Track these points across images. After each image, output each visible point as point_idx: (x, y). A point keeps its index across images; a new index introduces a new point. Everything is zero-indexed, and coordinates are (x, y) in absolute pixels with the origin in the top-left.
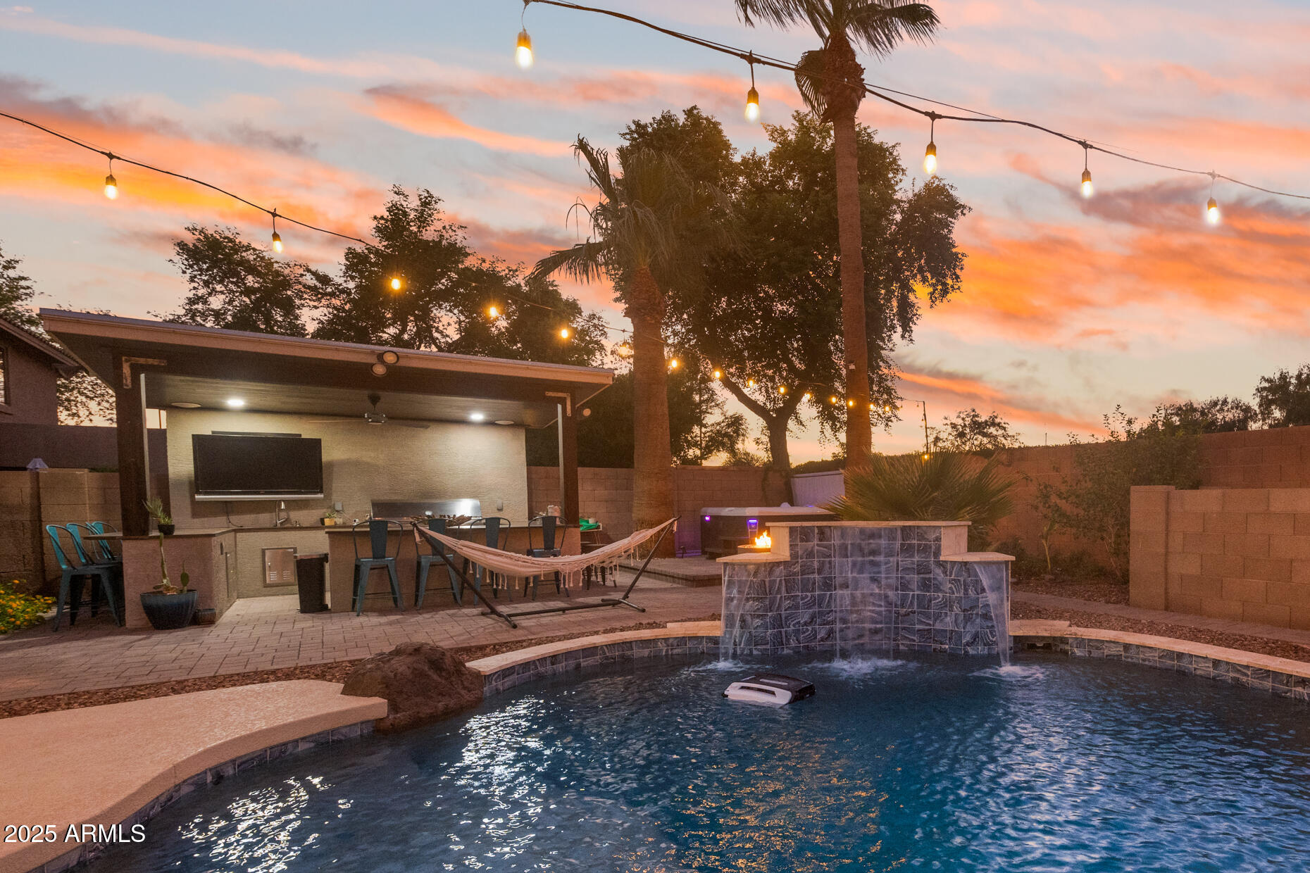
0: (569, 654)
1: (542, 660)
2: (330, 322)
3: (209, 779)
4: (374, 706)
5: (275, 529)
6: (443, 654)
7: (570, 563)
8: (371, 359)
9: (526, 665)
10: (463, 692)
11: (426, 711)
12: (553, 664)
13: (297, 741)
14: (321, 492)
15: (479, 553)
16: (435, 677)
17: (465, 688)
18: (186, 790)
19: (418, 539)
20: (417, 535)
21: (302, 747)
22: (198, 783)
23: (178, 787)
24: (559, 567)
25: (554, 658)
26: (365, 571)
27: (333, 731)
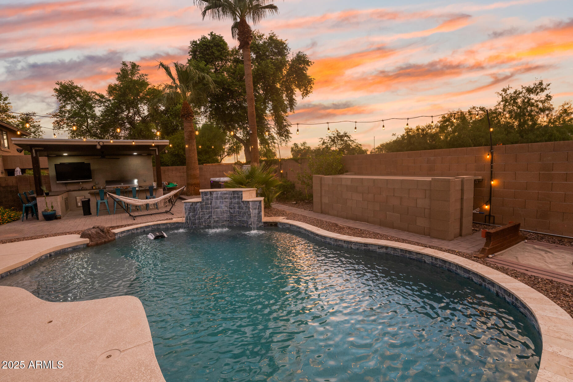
0: (141, 228)
1: (133, 229)
2: (105, 112)
3: (48, 255)
4: (87, 240)
5: (79, 190)
6: (104, 228)
7: (152, 201)
8: (97, 144)
9: (128, 231)
10: (109, 237)
11: (99, 242)
12: (137, 230)
13: (68, 248)
14: (91, 179)
15: (125, 199)
16: (102, 234)
17: (110, 236)
18: (43, 257)
19: (108, 196)
20: (107, 195)
21: (69, 249)
22: (46, 256)
23: (41, 257)
24: (149, 202)
25: (137, 229)
26: (99, 204)
27: (76, 246)
